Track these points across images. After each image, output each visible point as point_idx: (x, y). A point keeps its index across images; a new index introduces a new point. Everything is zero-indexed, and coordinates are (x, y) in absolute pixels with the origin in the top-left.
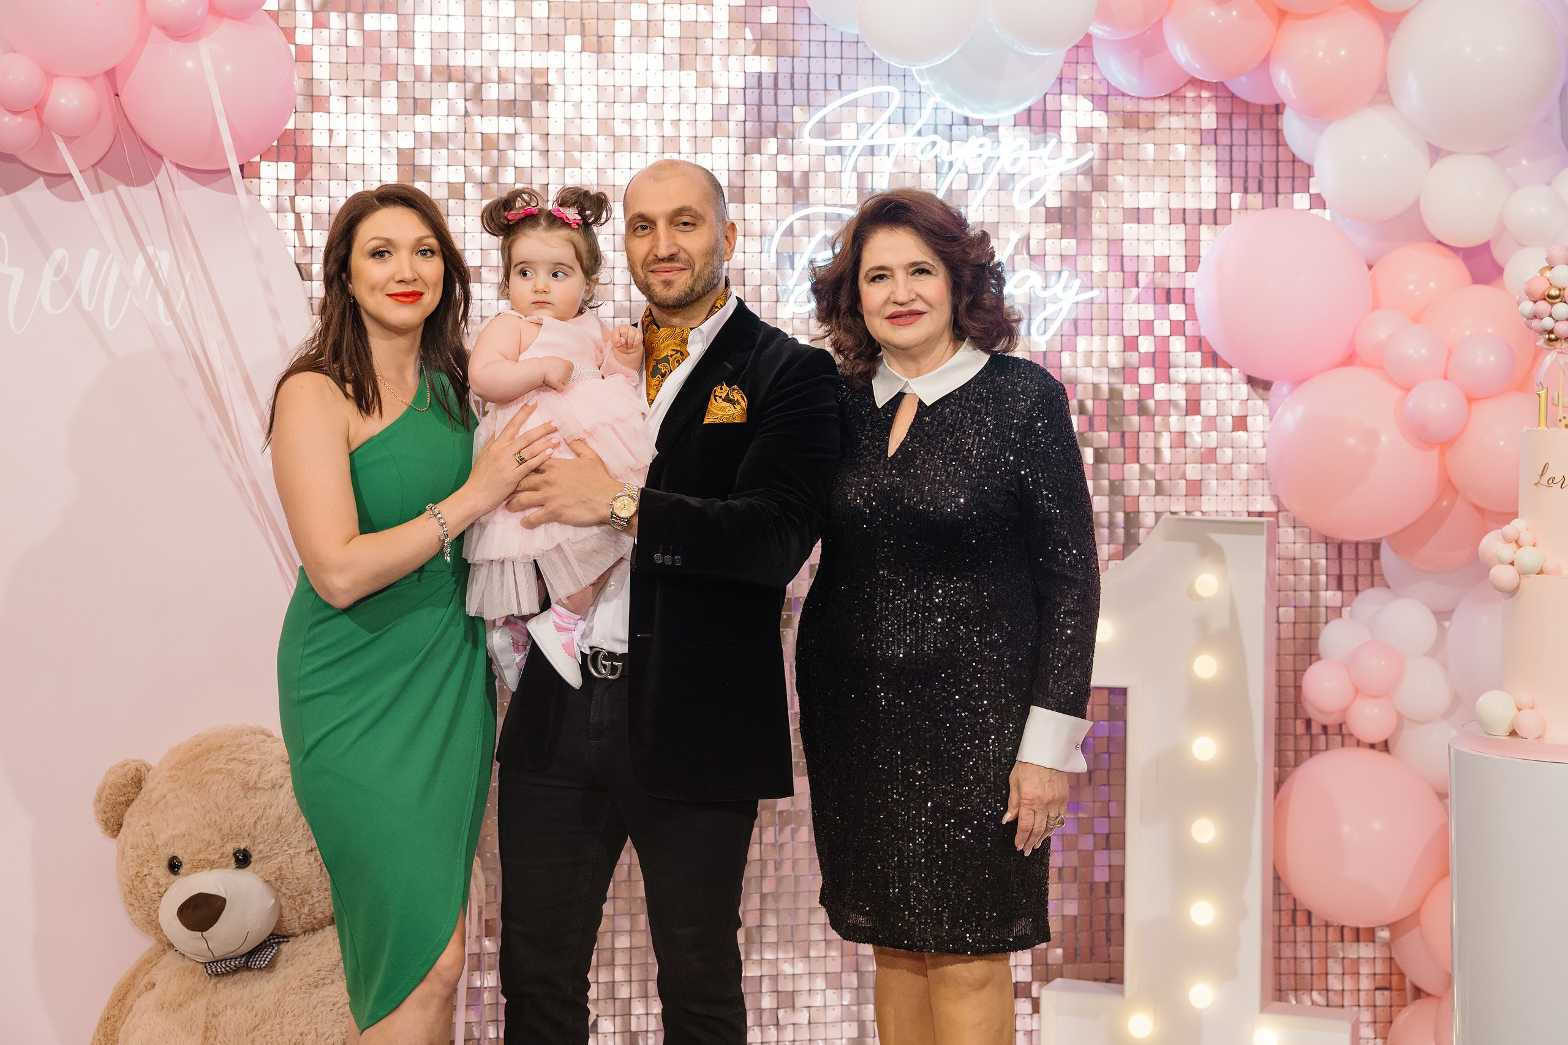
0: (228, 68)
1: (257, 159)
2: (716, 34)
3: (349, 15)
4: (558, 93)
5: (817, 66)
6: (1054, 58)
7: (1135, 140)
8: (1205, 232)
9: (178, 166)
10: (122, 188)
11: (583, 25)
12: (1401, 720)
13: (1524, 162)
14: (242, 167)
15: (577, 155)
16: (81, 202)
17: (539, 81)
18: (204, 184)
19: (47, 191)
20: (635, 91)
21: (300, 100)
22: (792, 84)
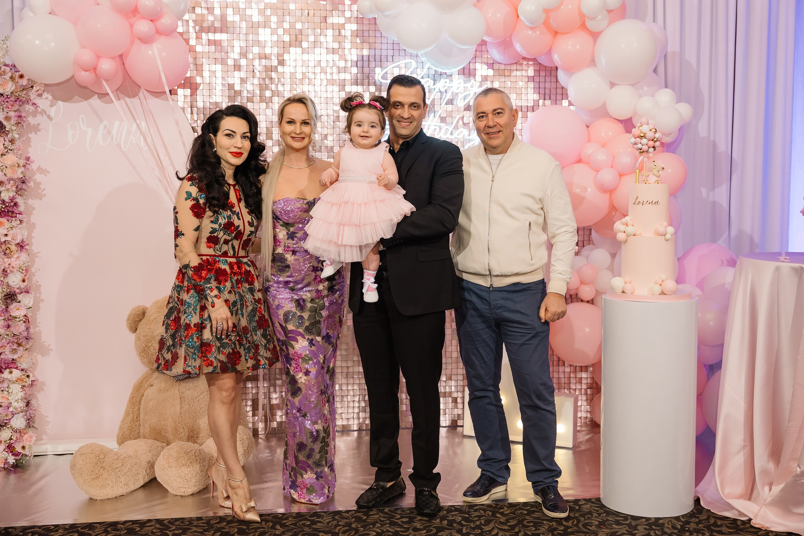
0: (164, 54)
1: (176, 88)
2: (346, 41)
3: (209, 34)
4: (288, 63)
5: (384, 53)
6: (471, 49)
7: (503, 80)
8: (530, 114)
9: (147, 91)
10: (127, 99)
11: (296, 37)
12: (598, 293)
13: (645, 88)
14: (170, 91)
15: (295, 86)
16: (112, 104)
17: (280, 58)
18: (157, 98)
19: (99, 100)
20: (316, 62)
21: (191, 65)
22: (375, 59)
